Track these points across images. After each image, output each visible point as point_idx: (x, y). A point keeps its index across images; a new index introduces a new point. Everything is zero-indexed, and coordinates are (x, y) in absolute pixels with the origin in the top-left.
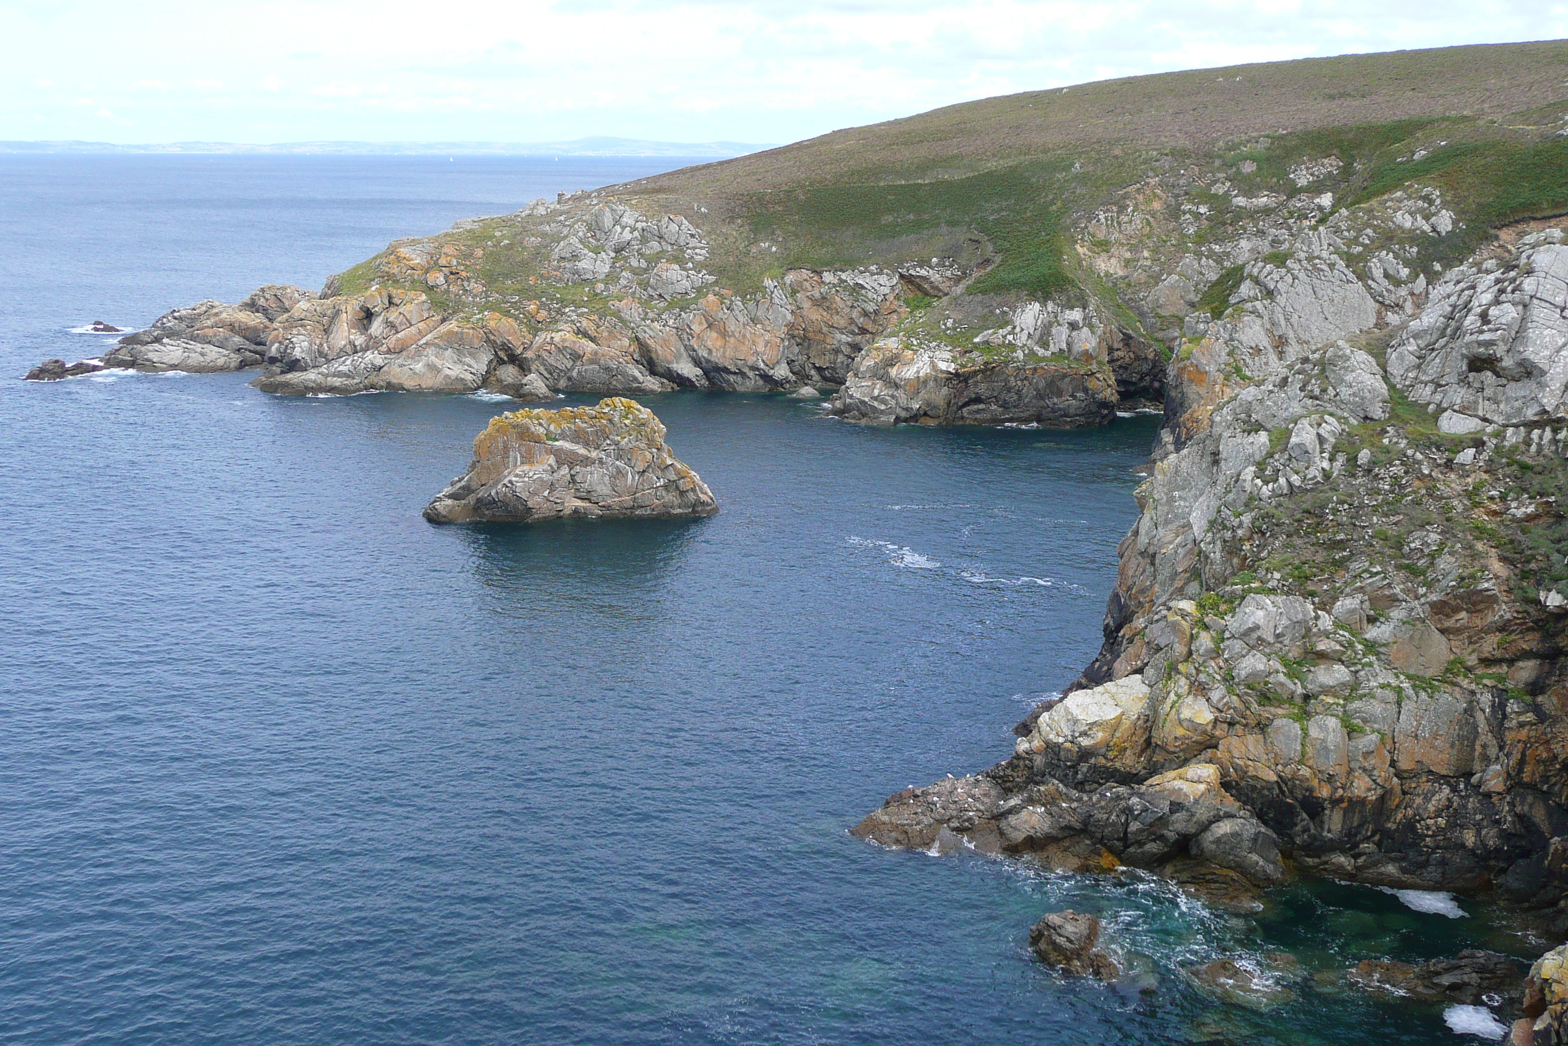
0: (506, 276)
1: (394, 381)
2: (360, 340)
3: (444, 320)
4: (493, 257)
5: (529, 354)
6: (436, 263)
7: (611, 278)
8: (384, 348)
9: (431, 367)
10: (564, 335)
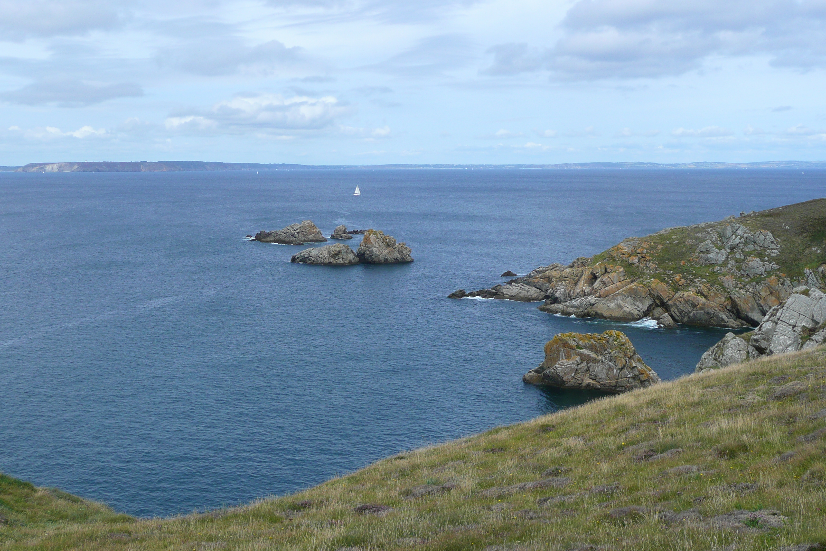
0: (670, 260)
1: (599, 312)
2: (587, 290)
3: (632, 282)
4: (666, 250)
5: (670, 303)
6: (636, 252)
7: (725, 263)
8: (598, 295)
9: (619, 306)
10: (690, 294)
